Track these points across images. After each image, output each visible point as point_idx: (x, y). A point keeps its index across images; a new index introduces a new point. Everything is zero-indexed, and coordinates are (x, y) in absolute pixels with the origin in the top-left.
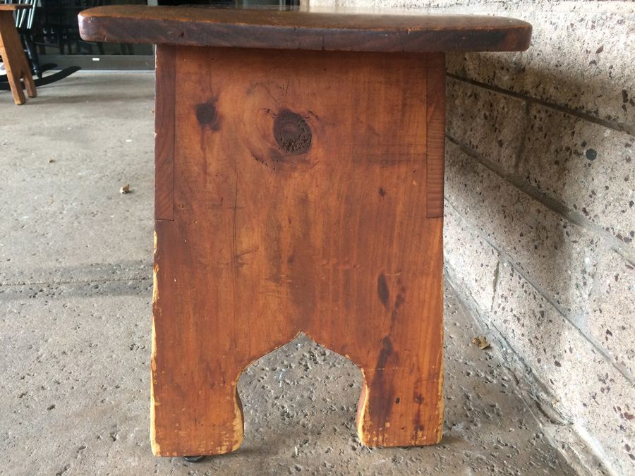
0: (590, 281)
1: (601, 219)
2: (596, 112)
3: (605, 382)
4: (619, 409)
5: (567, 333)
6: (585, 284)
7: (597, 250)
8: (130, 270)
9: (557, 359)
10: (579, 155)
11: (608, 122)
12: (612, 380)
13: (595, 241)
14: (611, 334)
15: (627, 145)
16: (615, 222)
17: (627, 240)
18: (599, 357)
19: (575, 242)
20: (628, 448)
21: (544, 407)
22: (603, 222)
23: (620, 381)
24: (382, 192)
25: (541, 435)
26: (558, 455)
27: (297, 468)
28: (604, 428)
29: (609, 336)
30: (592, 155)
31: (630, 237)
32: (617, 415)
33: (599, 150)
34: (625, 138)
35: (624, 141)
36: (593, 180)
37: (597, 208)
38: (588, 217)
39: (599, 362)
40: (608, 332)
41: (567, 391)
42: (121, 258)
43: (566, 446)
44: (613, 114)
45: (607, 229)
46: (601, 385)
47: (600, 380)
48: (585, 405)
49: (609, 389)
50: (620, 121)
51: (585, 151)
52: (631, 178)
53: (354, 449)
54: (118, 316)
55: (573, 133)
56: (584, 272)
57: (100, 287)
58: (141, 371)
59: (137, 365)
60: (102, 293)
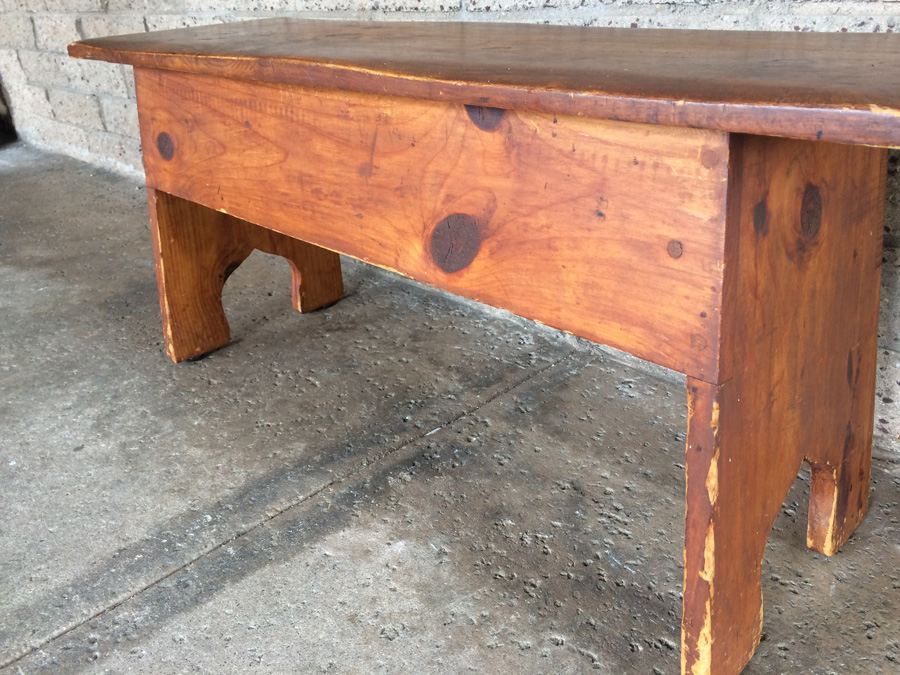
8: (195, 532)
42: (149, 522)
54: (292, 606)
57: (190, 582)
58: (451, 658)
59: (436, 655)
60: (210, 590)
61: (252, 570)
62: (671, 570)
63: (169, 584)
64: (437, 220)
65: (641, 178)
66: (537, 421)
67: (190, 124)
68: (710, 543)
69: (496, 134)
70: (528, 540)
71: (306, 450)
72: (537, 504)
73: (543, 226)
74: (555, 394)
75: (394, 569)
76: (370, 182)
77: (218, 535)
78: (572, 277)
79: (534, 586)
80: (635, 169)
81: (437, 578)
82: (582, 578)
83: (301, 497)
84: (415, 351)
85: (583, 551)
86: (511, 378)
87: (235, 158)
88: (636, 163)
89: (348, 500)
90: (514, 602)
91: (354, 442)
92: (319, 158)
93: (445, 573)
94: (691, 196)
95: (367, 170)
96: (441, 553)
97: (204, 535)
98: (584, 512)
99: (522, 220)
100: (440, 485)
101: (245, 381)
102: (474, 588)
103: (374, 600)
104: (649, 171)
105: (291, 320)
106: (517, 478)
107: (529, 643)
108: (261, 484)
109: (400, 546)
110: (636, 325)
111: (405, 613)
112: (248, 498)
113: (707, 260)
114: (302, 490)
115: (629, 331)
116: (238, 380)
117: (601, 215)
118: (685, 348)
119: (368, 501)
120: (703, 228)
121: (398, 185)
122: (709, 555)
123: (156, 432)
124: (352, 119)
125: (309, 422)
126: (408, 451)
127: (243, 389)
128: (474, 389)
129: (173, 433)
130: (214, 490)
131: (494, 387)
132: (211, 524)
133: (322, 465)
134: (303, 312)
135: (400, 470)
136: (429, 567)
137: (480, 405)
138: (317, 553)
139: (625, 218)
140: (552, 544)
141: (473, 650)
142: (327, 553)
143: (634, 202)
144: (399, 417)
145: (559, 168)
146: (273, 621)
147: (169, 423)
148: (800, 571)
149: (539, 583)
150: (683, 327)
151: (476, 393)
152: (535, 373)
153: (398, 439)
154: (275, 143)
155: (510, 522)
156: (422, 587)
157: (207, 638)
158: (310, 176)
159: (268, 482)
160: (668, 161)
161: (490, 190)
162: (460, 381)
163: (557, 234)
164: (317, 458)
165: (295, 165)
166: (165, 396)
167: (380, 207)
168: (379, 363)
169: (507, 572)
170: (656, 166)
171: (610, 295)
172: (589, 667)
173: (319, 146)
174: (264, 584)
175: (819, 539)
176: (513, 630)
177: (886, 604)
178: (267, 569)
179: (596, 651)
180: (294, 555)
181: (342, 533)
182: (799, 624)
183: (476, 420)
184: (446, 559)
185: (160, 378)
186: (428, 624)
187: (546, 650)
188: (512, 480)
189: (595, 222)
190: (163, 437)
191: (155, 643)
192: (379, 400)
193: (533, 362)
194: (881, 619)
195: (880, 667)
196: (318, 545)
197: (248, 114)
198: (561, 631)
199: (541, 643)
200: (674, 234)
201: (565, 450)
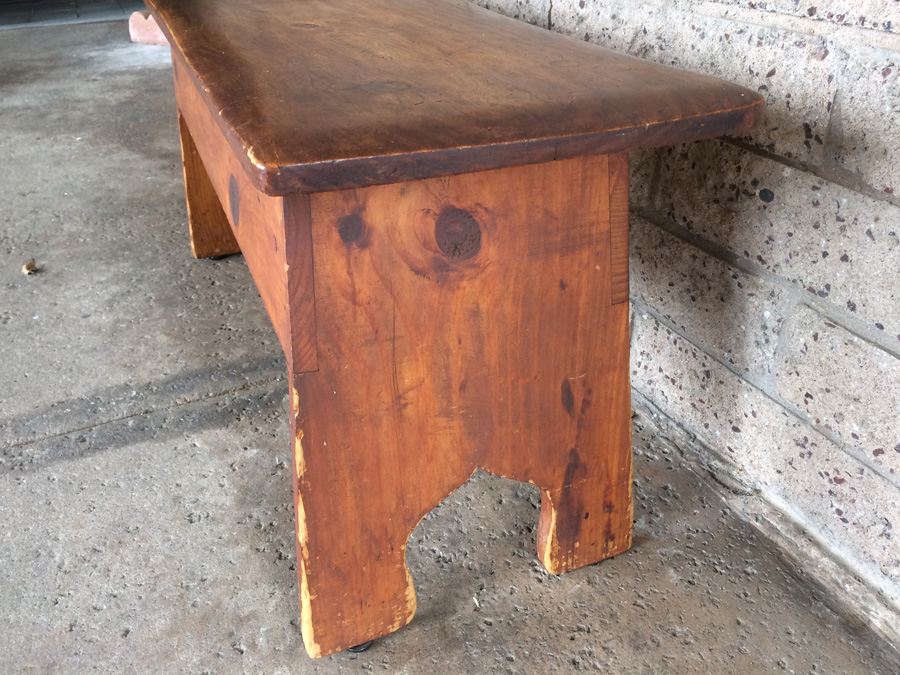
0: (774, 337)
1: (784, 269)
2: (772, 146)
3: (803, 447)
4: (827, 474)
5: (746, 396)
6: (767, 341)
7: (780, 303)
8: (117, 402)
9: (734, 424)
10: (752, 196)
11: (787, 160)
12: (813, 444)
13: (776, 293)
14: (811, 397)
15: (815, 188)
16: (803, 274)
17: (822, 294)
18: (793, 420)
19: (752, 295)
20: (839, 512)
21: (719, 476)
22: (786, 272)
23: (824, 445)
24: (563, 286)
25: (728, 511)
26: (753, 530)
27: (486, 622)
28: (804, 493)
29: (808, 399)
30: (767, 196)
31: (826, 291)
32: (826, 480)
33: (777, 193)
34: (813, 180)
35: (812, 184)
36: (772, 225)
37: (778, 256)
38: (765, 266)
39: (794, 425)
40: (807, 395)
41: (751, 458)
42: (93, 386)
43: (760, 518)
44: (794, 151)
45: (794, 281)
46: (799, 449)
47: (798, 445)
48: (779, 472)
49: (810, 454)
50: (803, 159)
51: (757, 192)
52: (822, 225)
53: (540, 581)
54: (142, 477)
55: (739, 169)
56: (764, 327)
57: (88, 439)
58: (223, 549)
59: (213, 543)
60: (97, 448)
61: (135, 440)
62: (450, 531)
63: (73, 437)
71: (241, 357)
75: (234, 470)
77: (132, 408)
81: (261, 486)
89: (242, 405)
96: (281, 467)
97: (122, 405)
101: (239, 288)
103: (202, 489)
107: (290, 556)
108: (189, 376)
109: (252, 453)
111: (217, 505)
112: (171, 386)
114: (215, 389)
116: (235, 285)
119: (256, 410)
125: (262, 333)
127: (233, 295)
129: (158, 319)
130: (153, 372)
132: (133, 398)
133: (244, 372)
136: (261, 475)
138: (189, 442)
141: (244, 549)
142: (196, 444)
146: (122, 484)
147: (161, 311)
156: (243, 489)
157: (70, 483)
159: (196, 376)
164: (245, 365)
166: (173, 288)
174: (135, 455)
177: (612, 616)
178: (143, 445)
180: (171, 437)
181: (218, 431)
182: (519, 608)
184: (280, 472)
185: (181, 271)
186: (226, 519)
190: (149, 321)
194: (597, 626)
195: (559, 666)
196: (195, 436)
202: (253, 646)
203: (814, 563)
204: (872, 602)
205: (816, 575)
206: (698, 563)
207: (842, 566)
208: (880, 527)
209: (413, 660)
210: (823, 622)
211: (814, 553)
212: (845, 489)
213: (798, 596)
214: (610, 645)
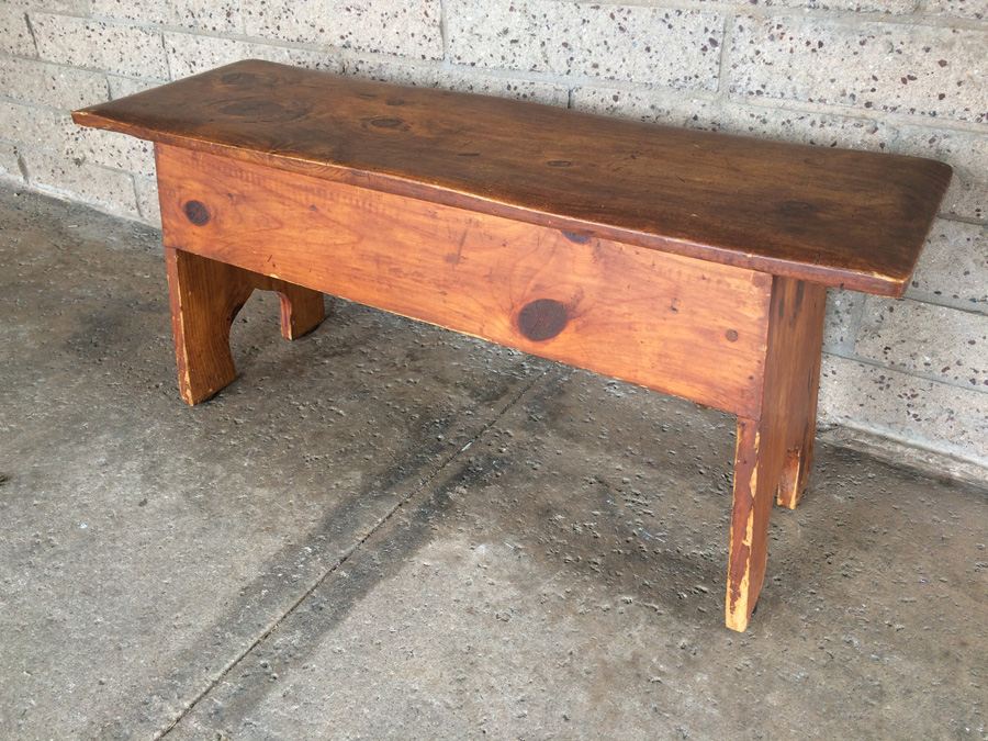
0: (847, 317)
3: (881, 383)
4: (905, 395)
5: (827, 363)
6: (842, 321)
8: (303, 563)
12: (890, 379)
14: (890, 349)
18: (870, 368)
20: (915, 416)
23: (900, 377)
25: (825, 445)
26: (850, 451)
29: (887, 351)
32: (905, 399)
39: (871, 371)
40: (887, 348)
41: (833, 403)
43: (850, 441)
46: (878, 385)
47: (876, 383)
48: (861, 405)
49: (888, 386)
54: (418, 610)
56: (837, 312)
57: (323, 605)
58: (557, 626)
59: (545, 626)
60: (343, 609)
61: (370, 587)
62: (689, 536)
63: (304, 609)
64: (526, 302)
65: (707, 289)
66: (551, 427)
67: (235, 198)
68: (751, 521)
69: (586, 246)
70: (579, 529)
71: (363, 478)
72: (575, 499)
73: (625, 314)
74: (557, 401)
75: (485, 568)
76: (457, 268)
77: (324, 562)
78: (649, 349)
79: (596, 563)
80: (704, 282)
81: (523, 570)
82: (629, 552)
83: (380, 520)
84: (418, 370)
85: (623, 531)
86: (514, 389)
87: (294, 233)
88: (704, 278)
89: (422, 516)
90: (587, 578)
91: (403, 465)
92: (401, 245)
93: (526, 565)
94: (744, 303)
95: (453, 259)
96: (517, 550)
97: (313, 564)
98: (614, 500)
99: (607, 308)
100: (493, 493)
101: (270, 417)
102: (553, 573)
103: (480, 594)
104: (713, 284)
105: (282, 349)
106: (553, 480)
107: (607, 605)
108: (340, 512)
109: (482, 549)
110: (699, 383)
111: (508, 600)
112: (335, 526)
113: (755, 344)
114: (379, 515)
115: (693, 386)
116: (263, 417)
117: (674, 309)
118: (738, 398)
119: (440, 516)
120: (752, 323)
121: (487, 273)
122: (749, 529)
123: (212, 478)
124: (440, 219)
125: (352, 451)
126: (452, 468)
127: (273, 425)
128: (487, 403)
129: (229, 476)
130: (300, 524)
131: (503, 399)
132: (314, 554)
133: (385, 490)
134: (293, 339)
135: (454, 485)
136: (512, 561)
137: (497, 417)
138: (418, 565)
139: (693, 313)
140: (597, 528)
141: (570, 618)
142: (426, 563)
143: (702, 303)
144: (432, 436)
145: (641, 275)
146: (409, 623)
147: (219, 467)
148: (775, 523)
149: (599, 560)
150: (737, 385)
151: (489, 406)
152: (532, 382)
153: (439, 457)
154: (348, 227)
155: (560, 517)
156: (512, 578)
157: (361, 646)
158: (389, 257)
159: (345, 510)
160: (728, 280)
161: (578, 285)
162: (471, 396)
163: (637, 320)
164: (378, 484)
165: (370, 247)
166: (198, 441)
167: (466, 288)
168: (389, 385)
169: (573, 556)
170: (719, 282)
171: (680, 363)
172: (655, 615)
173: (400, 235)
174: (386, 596)
175: (787, 498)
176: (593, 599)
177: (835, 538)
178: (382, 584)
179: (656, 603)
180: (399, 569)
181: (430, 546)
182: (783, 561)
183: (499, 432)
184: (522, 554)
186: (529, 605)
187: (621, 608)
188: (549, 481)
189: (670, 314)
190: (221, 482)
191: (320, 657)
192: (407, 423)
193: (527, 372)
194: (834, 549)
196: (415, 558)
197: (313, 199)
198: (627, 593)
199: (616, 604)
200: (731, 326)
201: (581, 450)
202: (661, 673)
203: (901, 455)
204: (949, 463)
205: (905, 462)
206: (843, 484)
207: (921, 449)
208: (946, 415)
209: (765, 624)
210: (930, 486)
211: (899, 448)
212: (917, 400)
213: (907, 479)
214: (851, 555)
